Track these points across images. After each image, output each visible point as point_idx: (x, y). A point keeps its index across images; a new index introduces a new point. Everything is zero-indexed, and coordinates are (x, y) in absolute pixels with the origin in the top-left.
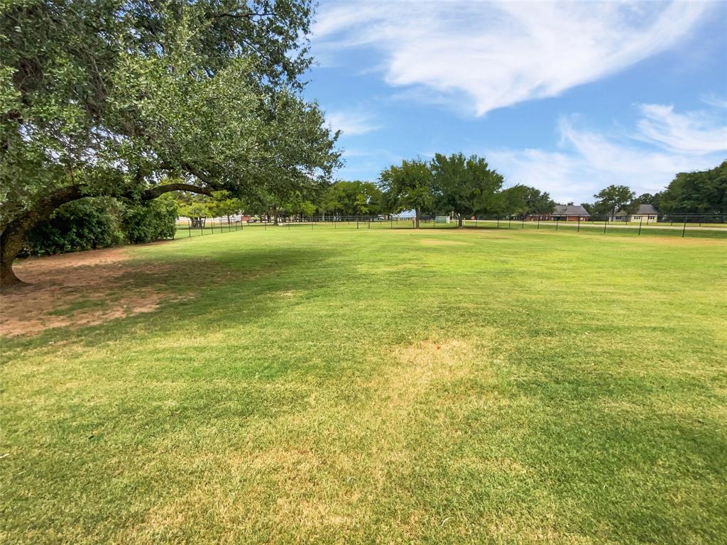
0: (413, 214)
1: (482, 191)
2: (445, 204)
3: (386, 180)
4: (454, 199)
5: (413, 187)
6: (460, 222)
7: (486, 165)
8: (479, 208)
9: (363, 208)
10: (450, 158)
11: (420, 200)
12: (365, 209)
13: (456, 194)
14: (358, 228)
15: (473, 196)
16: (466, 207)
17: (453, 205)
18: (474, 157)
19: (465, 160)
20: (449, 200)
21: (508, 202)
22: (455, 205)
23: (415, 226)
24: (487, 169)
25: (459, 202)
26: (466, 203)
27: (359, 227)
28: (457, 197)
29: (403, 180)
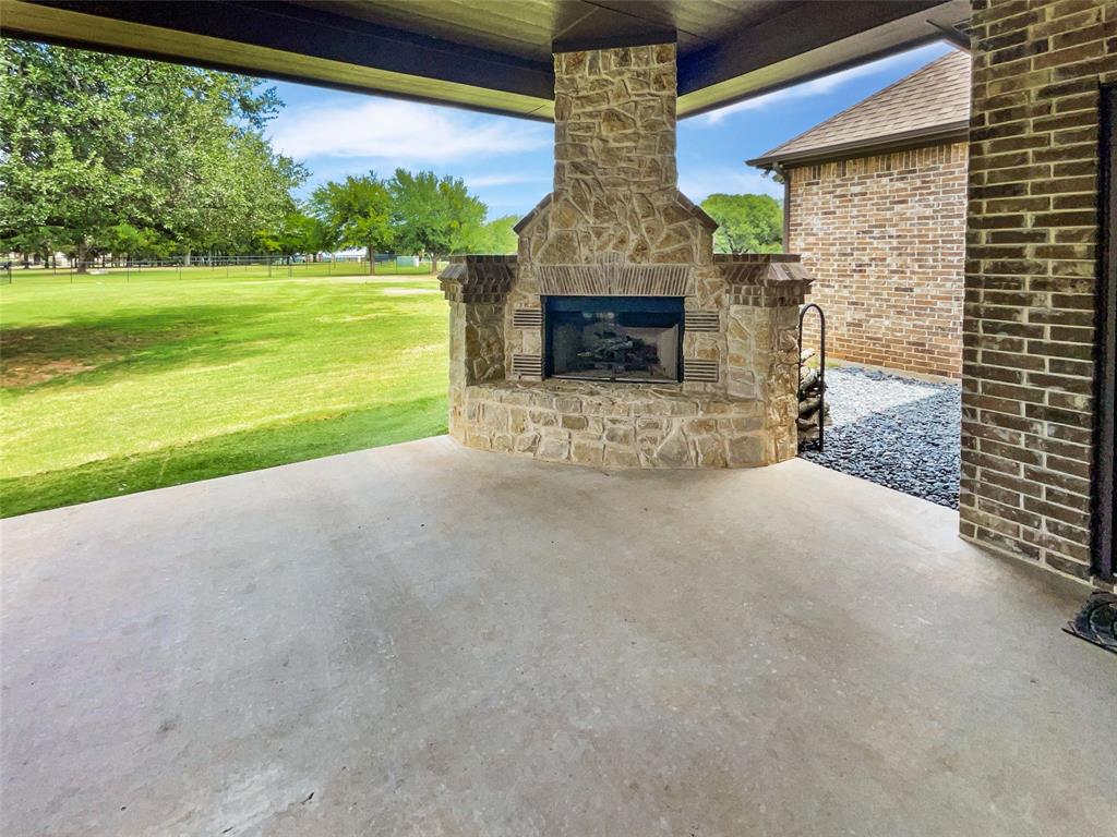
0: (364, 251)
1: (461, 224)
2: (412, 241)
3: (320, 202)
4: (424, 234)
5: (366, 215)
6: (435, 265)
7: (465, 190)
8: (458, 247)
9: (270, 243)
10: (417, 178)
11: (375, 234)
12: (273, 245)
13: (426, 227)
14: (270, 276)
15: (449, 231)
16: (441, 245)
17: (423, 241)
18: (449, 179)
19: (437, 182)
20: (418, 235)
21: (494, 239)
22: (427, 242)
23: (368, 272)
24: (467, 195)
25: (431, 238)
26: (442, 240)
27: (272, 273)
28: (428, 231)
29: (350, 204)
